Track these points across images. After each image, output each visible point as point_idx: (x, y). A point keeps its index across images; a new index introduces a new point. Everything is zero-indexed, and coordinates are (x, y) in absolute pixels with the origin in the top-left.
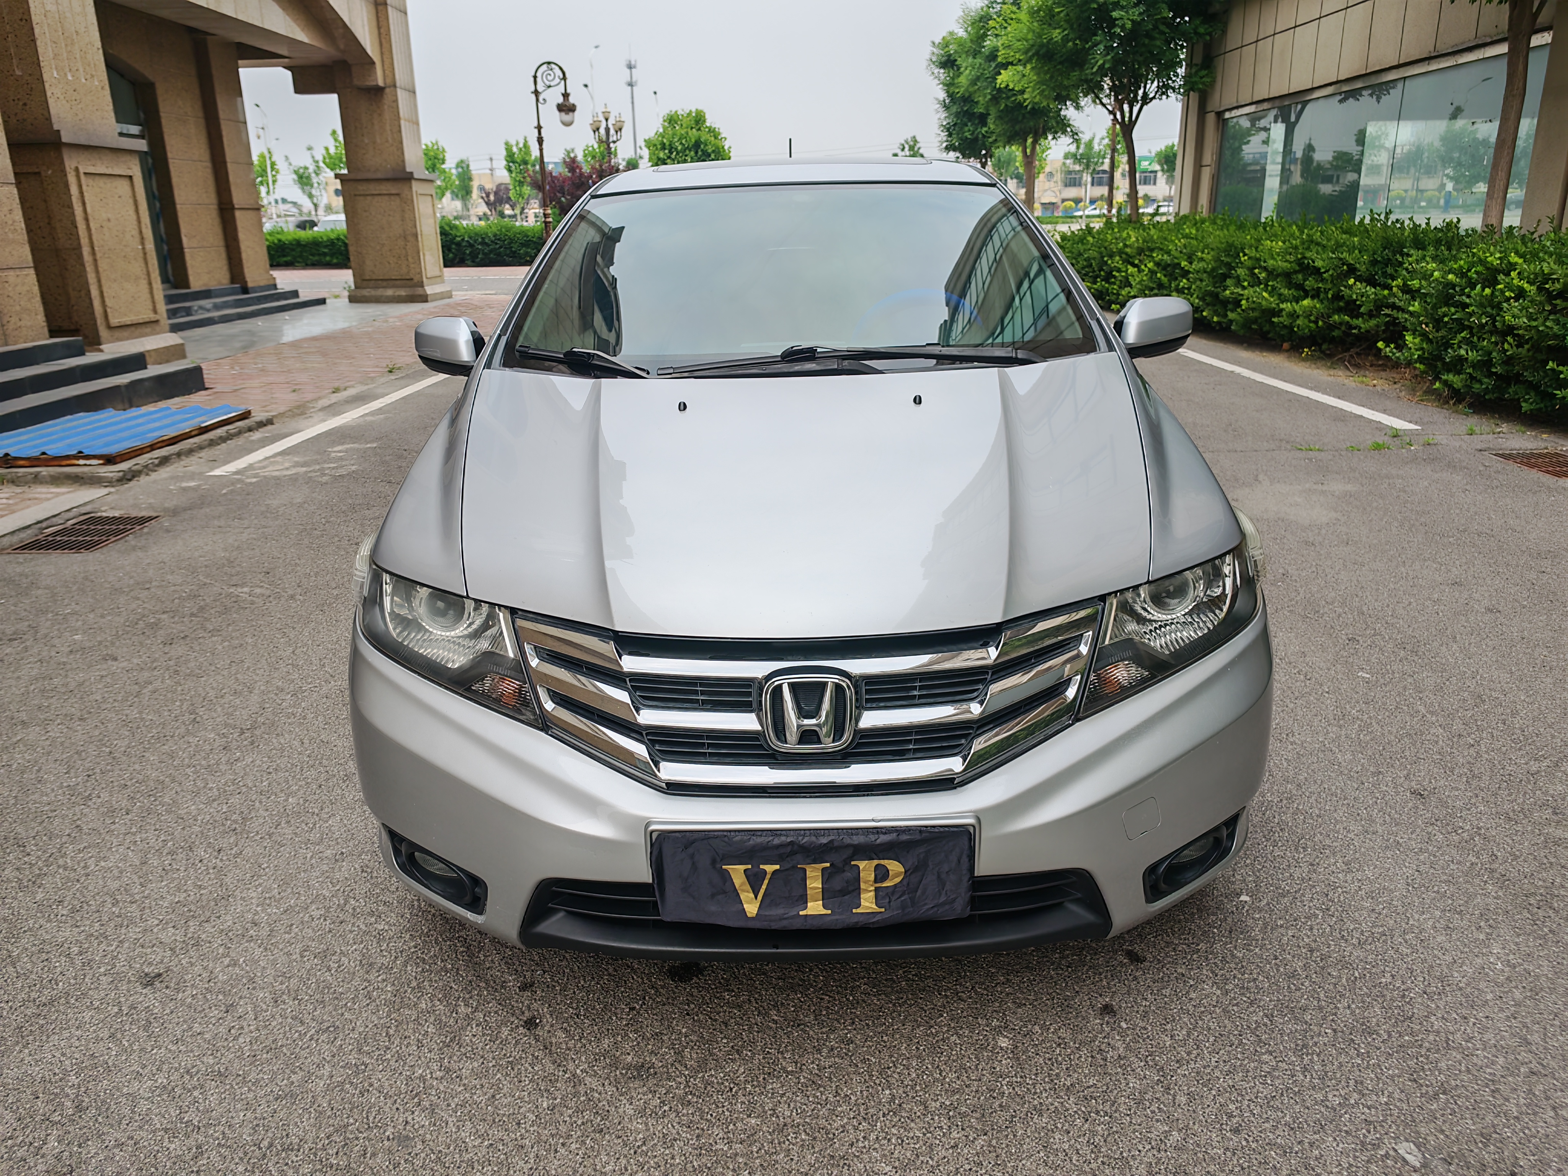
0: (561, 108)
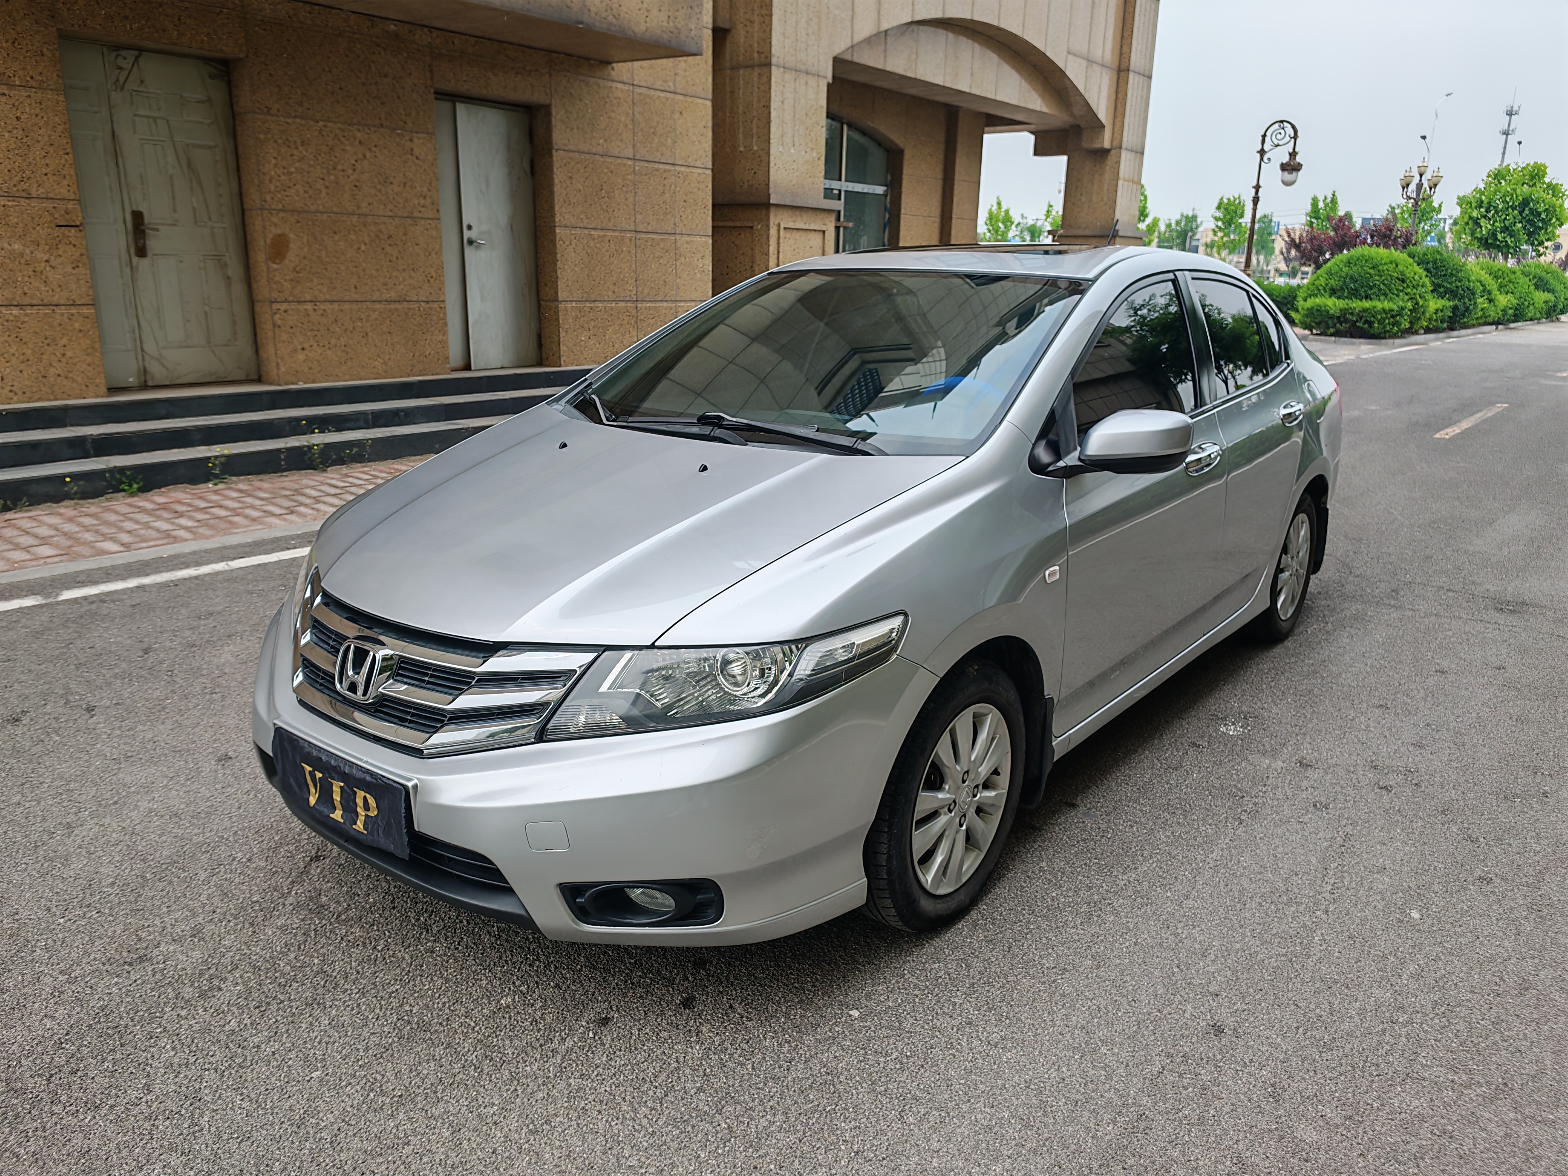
0: (1284, 167)
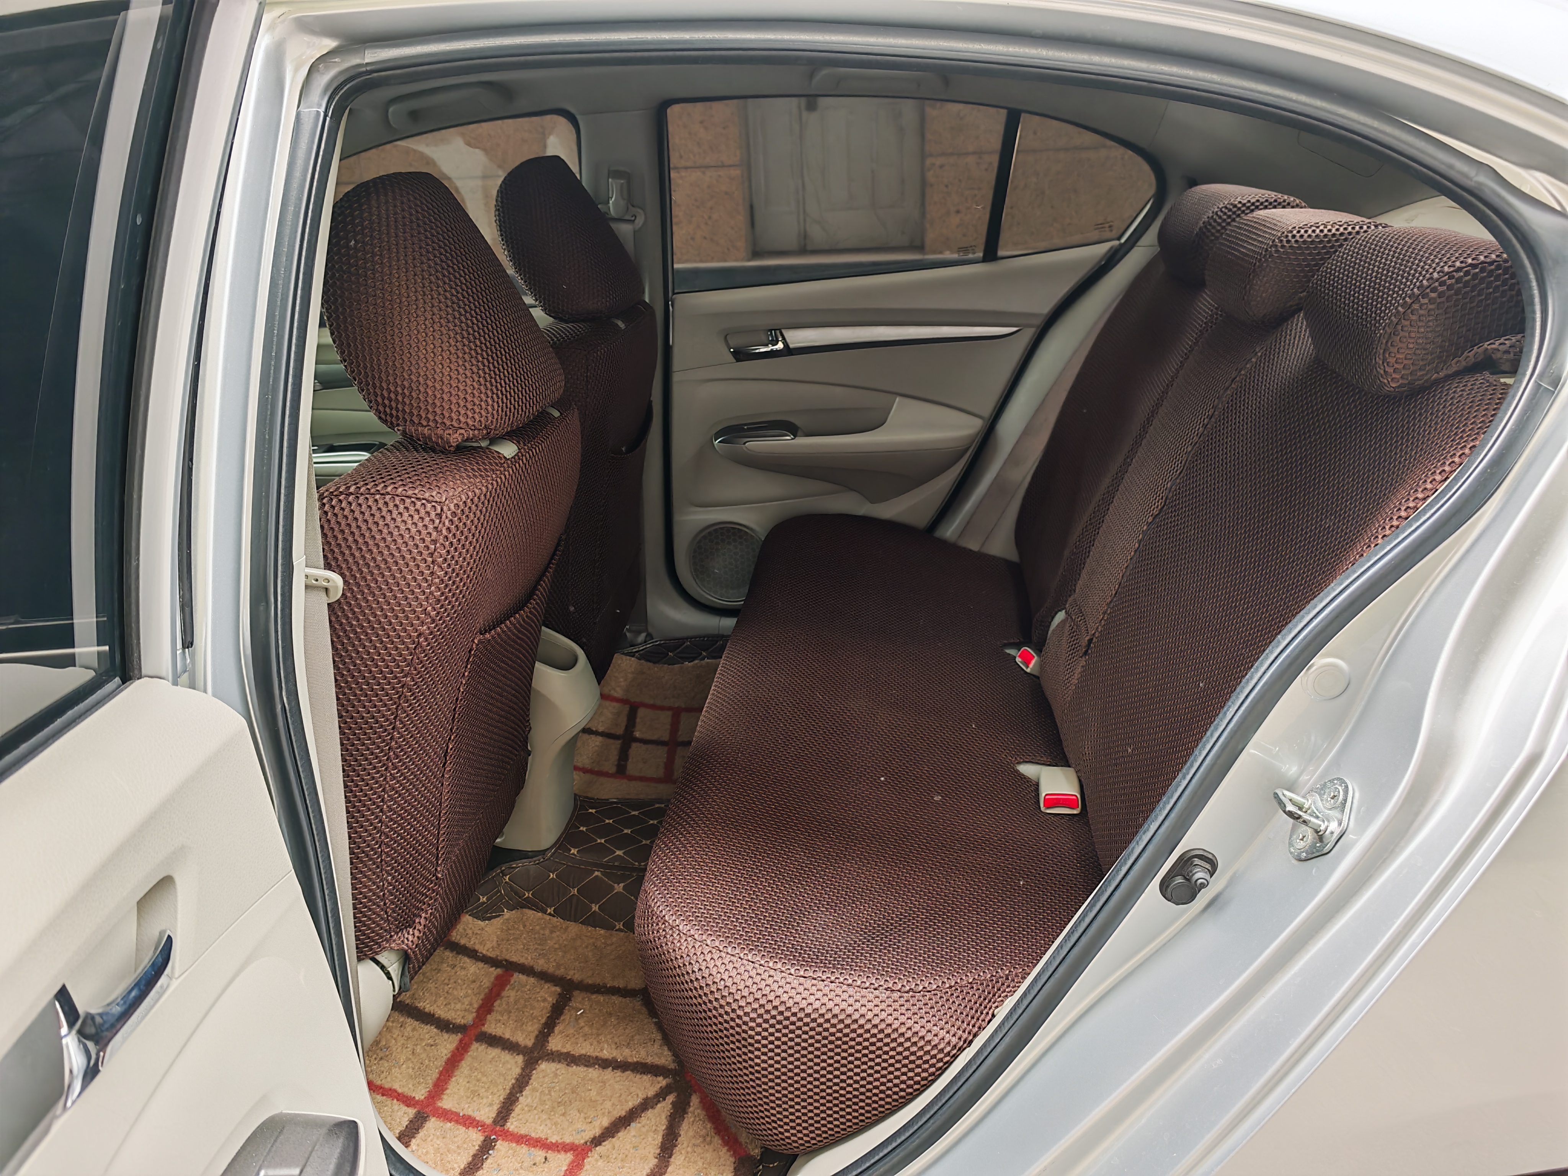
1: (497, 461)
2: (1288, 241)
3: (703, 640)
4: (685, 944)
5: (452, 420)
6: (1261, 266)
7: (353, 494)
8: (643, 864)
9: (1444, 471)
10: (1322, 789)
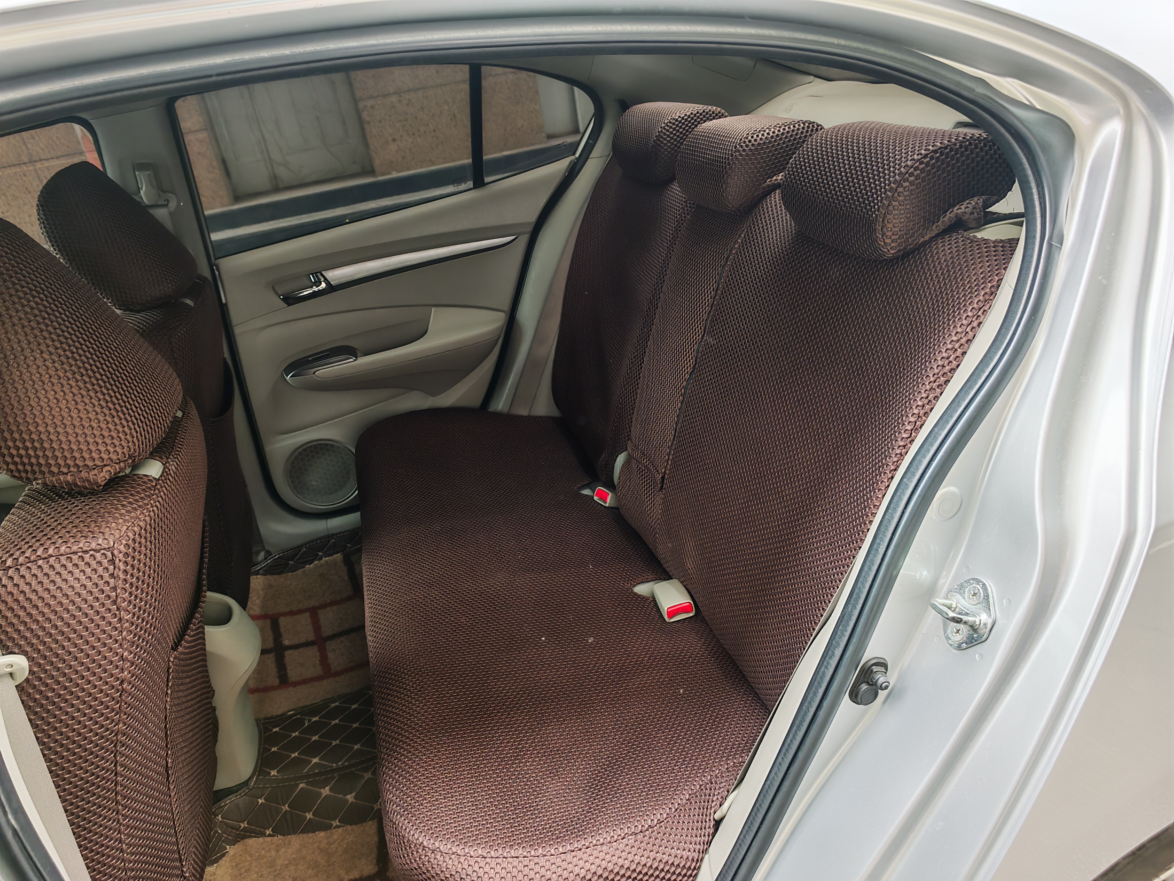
1: (149, 485)
2: (747, 146)
3: (317, 543)
4: (450, 862)
5: (94, 460)
6: (731, 168)
7: (11, 568)
8: (340, 763)
9: (968, 316)
10: (960, 589)
